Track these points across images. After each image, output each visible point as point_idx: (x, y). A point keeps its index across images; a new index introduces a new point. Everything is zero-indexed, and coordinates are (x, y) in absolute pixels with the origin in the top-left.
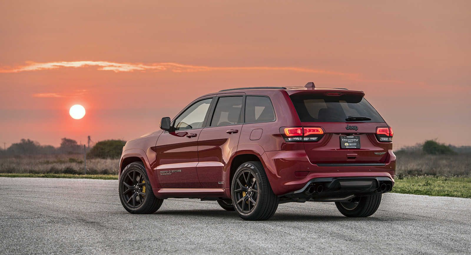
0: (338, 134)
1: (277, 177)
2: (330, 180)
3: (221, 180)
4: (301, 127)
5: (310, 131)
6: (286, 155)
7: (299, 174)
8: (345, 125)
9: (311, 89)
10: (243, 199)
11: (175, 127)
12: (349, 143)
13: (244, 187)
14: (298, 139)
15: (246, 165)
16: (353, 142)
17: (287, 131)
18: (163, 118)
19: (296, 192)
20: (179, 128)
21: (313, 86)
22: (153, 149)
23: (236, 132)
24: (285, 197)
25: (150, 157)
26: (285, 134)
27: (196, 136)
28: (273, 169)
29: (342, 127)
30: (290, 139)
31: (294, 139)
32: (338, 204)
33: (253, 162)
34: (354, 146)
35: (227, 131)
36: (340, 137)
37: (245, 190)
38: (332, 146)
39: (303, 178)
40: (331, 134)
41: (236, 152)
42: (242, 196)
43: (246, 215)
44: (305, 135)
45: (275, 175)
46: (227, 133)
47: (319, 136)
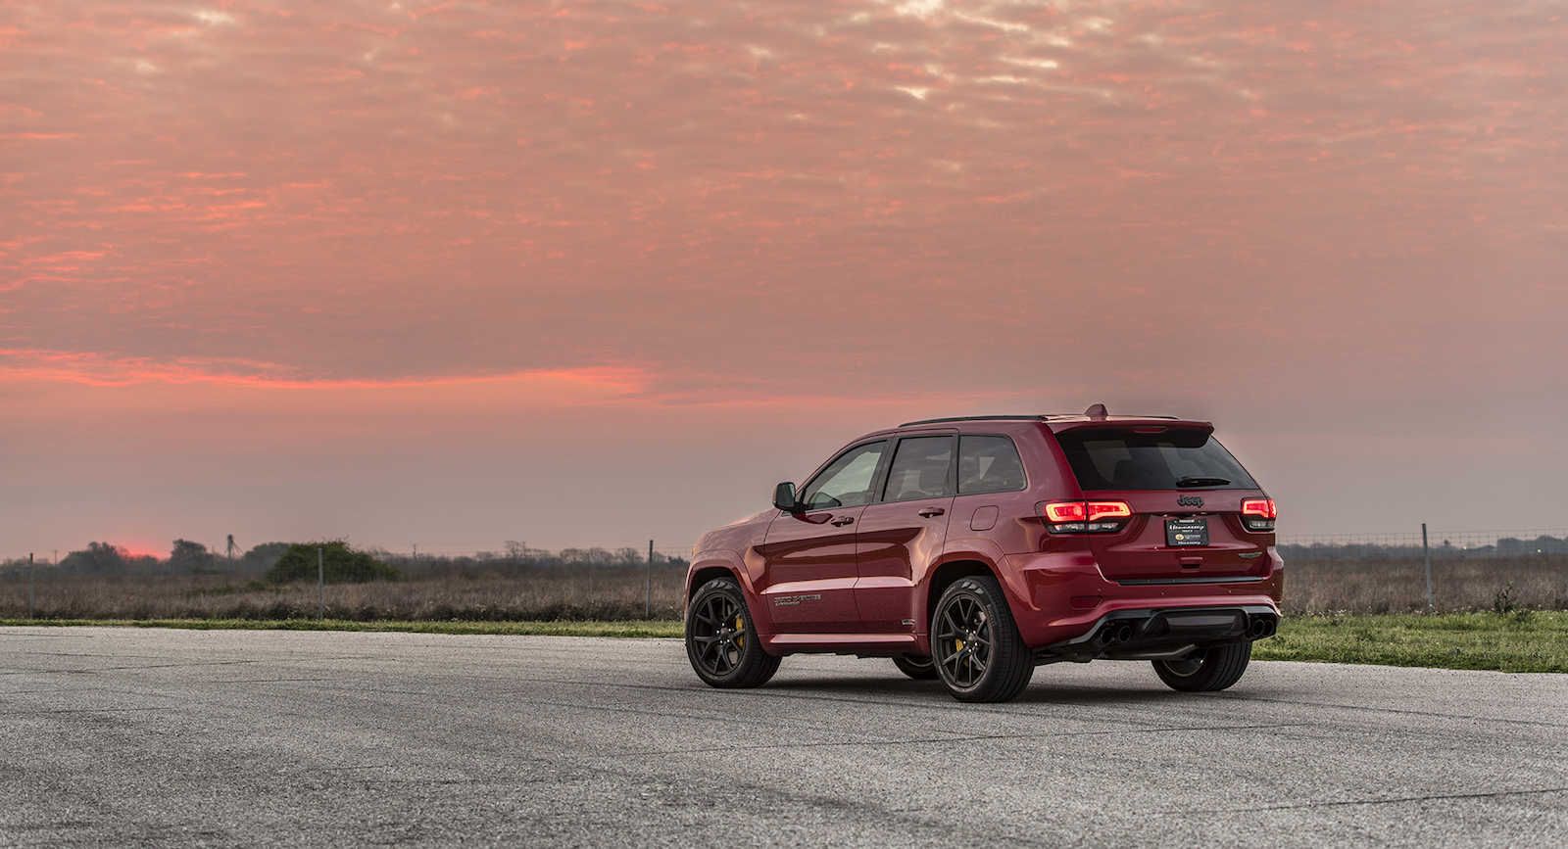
0: (1160, 514)
1: (1031, 609)
2: (1147, 614)
3: (908, 616)
4: (1083, 501)
5: (1101, 509)
6: (1053, 562)
7: (1082, 603)
8: (1177, 496)
9: (1099, 419)
10: (957, 656)
11: (805, 502)
12: (1183, 534)
13: (962, 631)
14: (1075, 527)
15: (965, 585)
16: (1194, 532)
17: (1051, 511)
18: (780, 485)
19: (1073, 642)
20: (814, 504)
21: (1104, 412)
22: (759, 550)
23: (941, 513)
24: (1047, 652)
25: (752, 567)
26: (1047, 518)
27: (851, 521)
28: (1023, 592)
29: (1170, 501)
30: (1058, 527)
31: (1068, 526)
32: (1158, 665)
33: (978, 577)
34: (1194, 539)
35: (920, 512)
36: (1165, 521)
37: (963, 638)
38: (1149, 543)
39: (1089, 612)
40: (1145, 517)
41: (942, 557)
42: (953, 650)
43: (964, 690)
44: (1092, 518)
45: (1027, 603)
46: (921, 515)
47: (1121, 521)
